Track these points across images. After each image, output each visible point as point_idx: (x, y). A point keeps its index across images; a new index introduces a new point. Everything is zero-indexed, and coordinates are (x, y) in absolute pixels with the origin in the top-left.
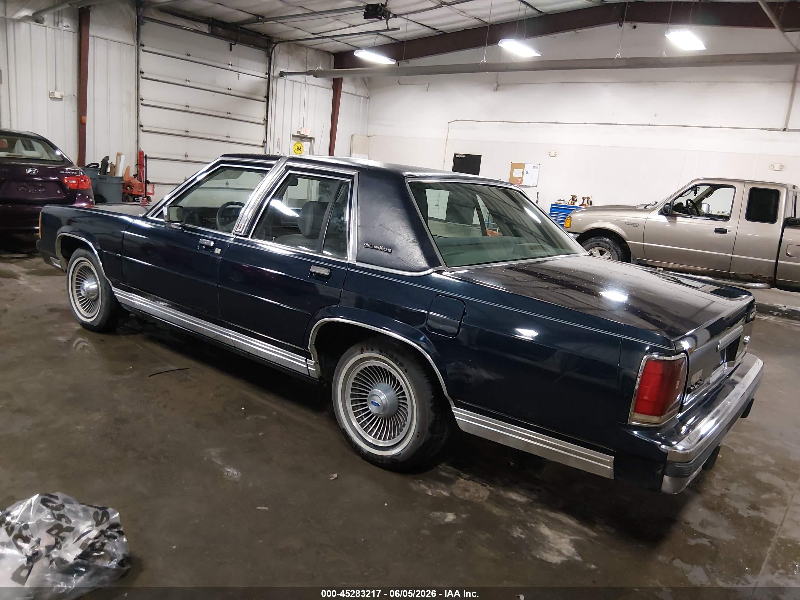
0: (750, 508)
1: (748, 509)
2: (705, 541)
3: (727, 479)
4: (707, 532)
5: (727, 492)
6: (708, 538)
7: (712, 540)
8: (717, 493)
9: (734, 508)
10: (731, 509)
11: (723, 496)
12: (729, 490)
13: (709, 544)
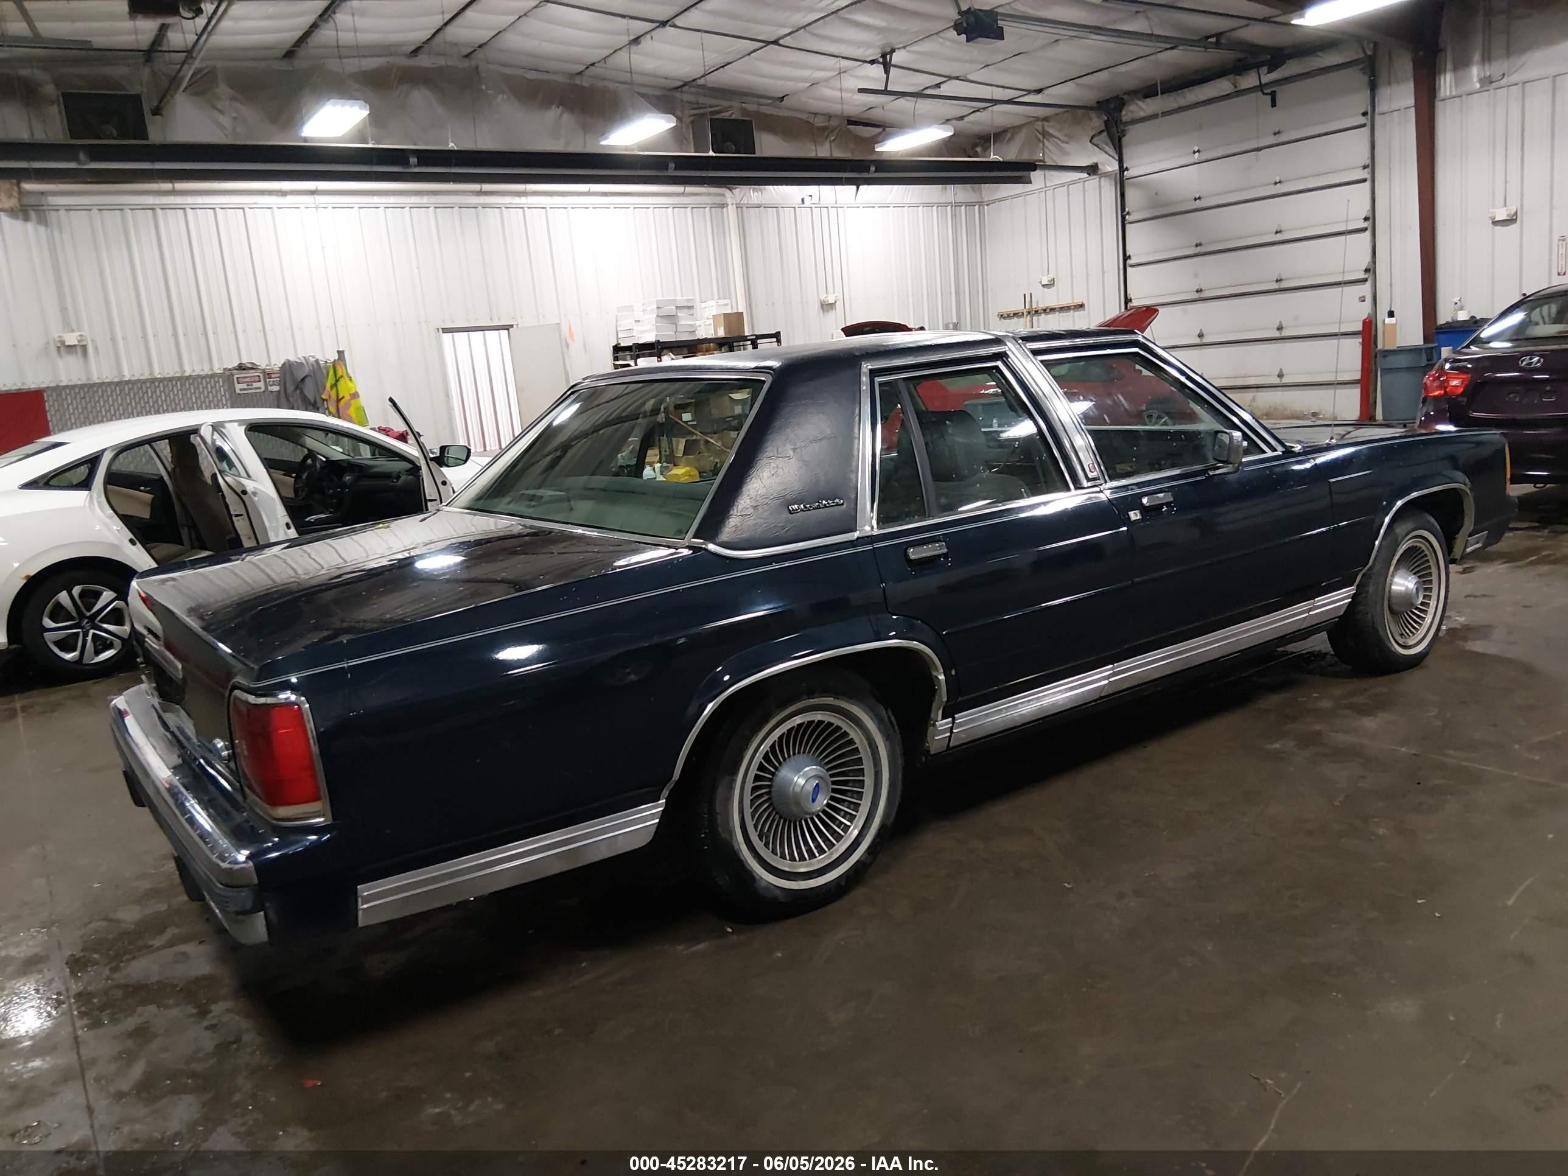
0: (145, 1025)
1: (147, 1022)
2: (158, 942)
3: (235, 1046)
4: (169, 953)
5: (206, 1023)
6: (158, 947)
7: (149, 949)
8: (217, 1008)
9: (167, 1007)
10: (171, 1001)
11: (203, 1013)
12: (207, 1028)
13: (151, 943)
